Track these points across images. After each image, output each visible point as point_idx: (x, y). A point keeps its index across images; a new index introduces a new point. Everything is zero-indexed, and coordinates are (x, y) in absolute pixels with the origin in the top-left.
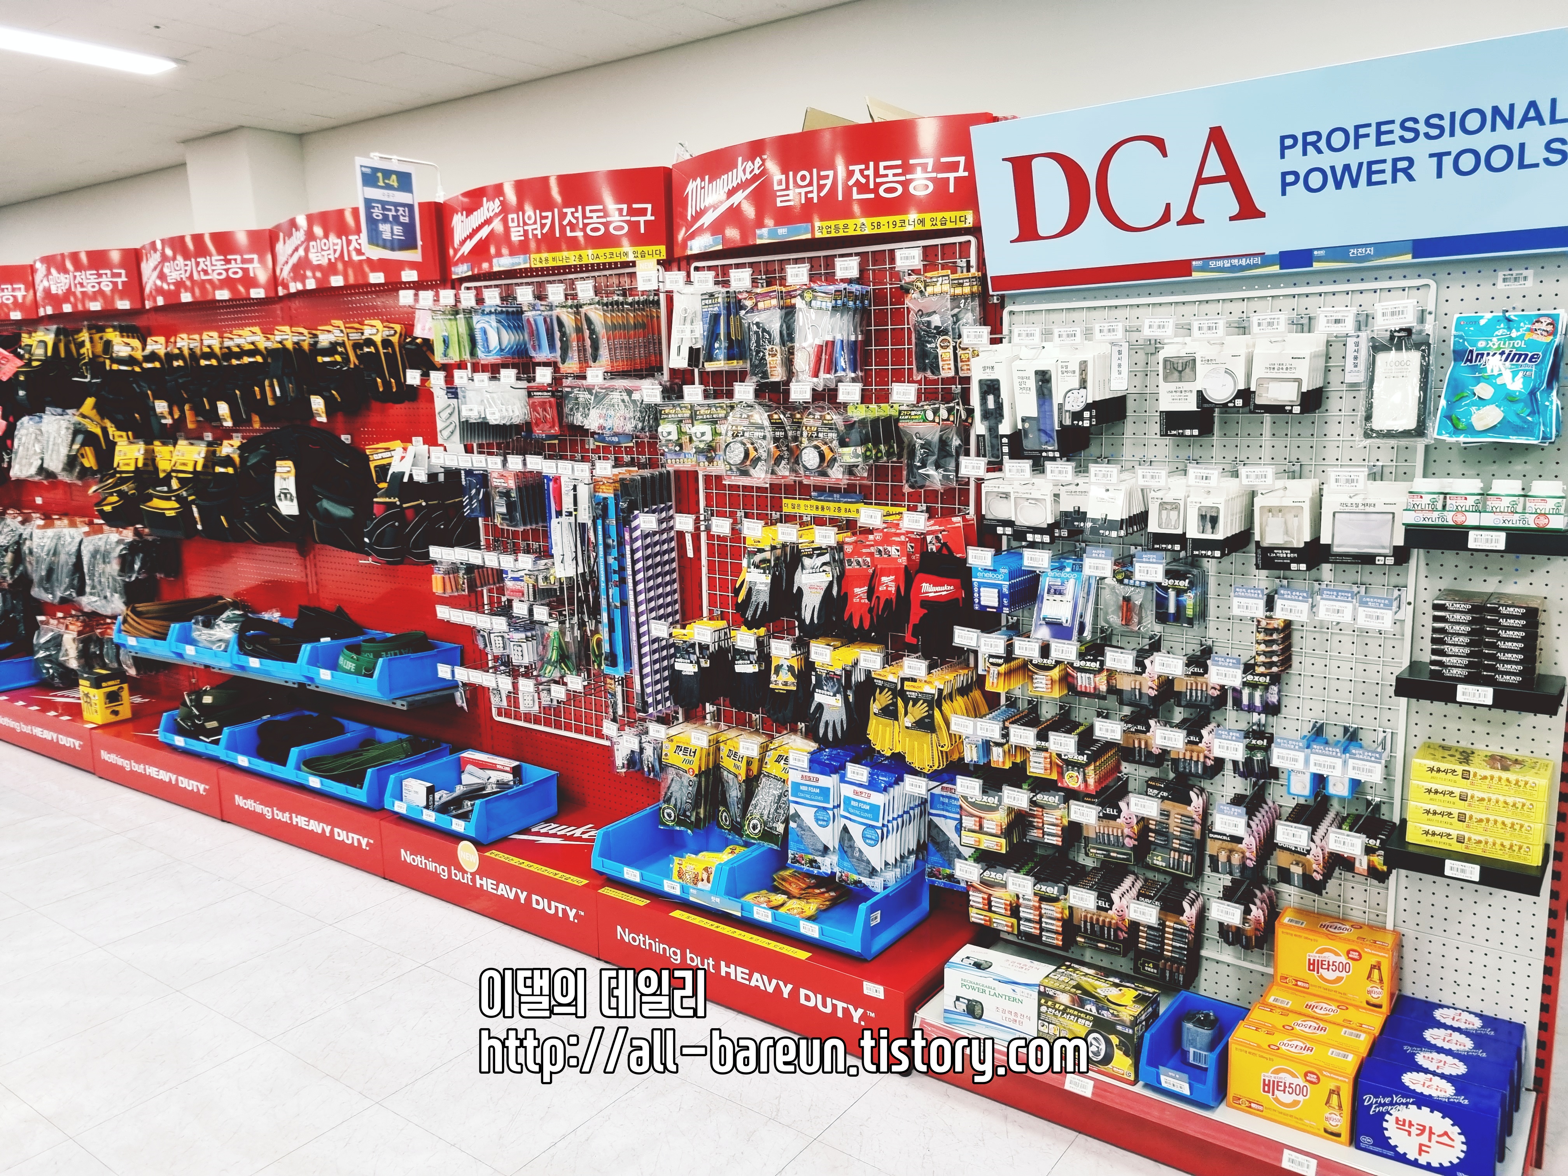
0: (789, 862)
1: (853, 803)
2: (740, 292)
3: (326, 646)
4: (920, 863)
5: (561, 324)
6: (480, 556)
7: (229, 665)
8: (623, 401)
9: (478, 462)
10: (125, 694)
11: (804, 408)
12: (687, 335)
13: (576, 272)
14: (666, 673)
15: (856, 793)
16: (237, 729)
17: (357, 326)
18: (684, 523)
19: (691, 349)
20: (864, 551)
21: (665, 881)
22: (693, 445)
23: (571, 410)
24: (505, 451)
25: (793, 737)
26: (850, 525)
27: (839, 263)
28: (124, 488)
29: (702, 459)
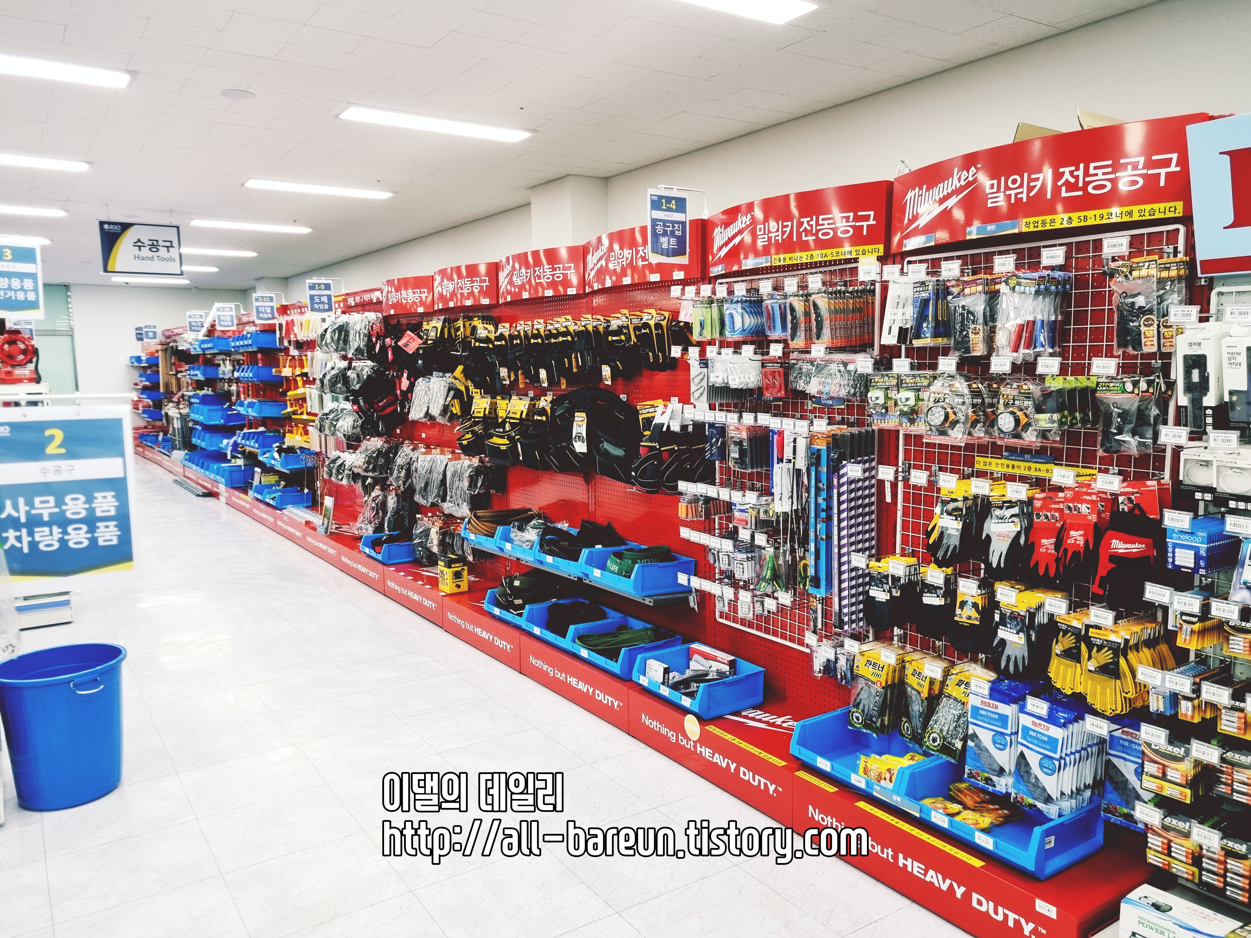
0: (966, 776)
1: (1031, 733)
2: (948, 281)
3: (599, 552)
4: (1096, 798)
5: (793, 310)
6: (716, 490)
7: (532, 559)
8: (840, 371)
9: (719, 417)
10: (465, 573)
11: (1001, 379)
12: (899, 317)
13: (807, 268)
14: (861, 598)
15: (1034, 724)
16: (535, 606)
17: (638, 313)
18: (886, 473)
19: (901, 328)
20: (1053, 506)
21: (853, 775)
22: (897, 408)
23: (796, 378)
24: (740, 410)
25: (974, 665)
26: (1040, 483)
27: (1045, 253)
28: (476, 428)
29: (905, 420)
